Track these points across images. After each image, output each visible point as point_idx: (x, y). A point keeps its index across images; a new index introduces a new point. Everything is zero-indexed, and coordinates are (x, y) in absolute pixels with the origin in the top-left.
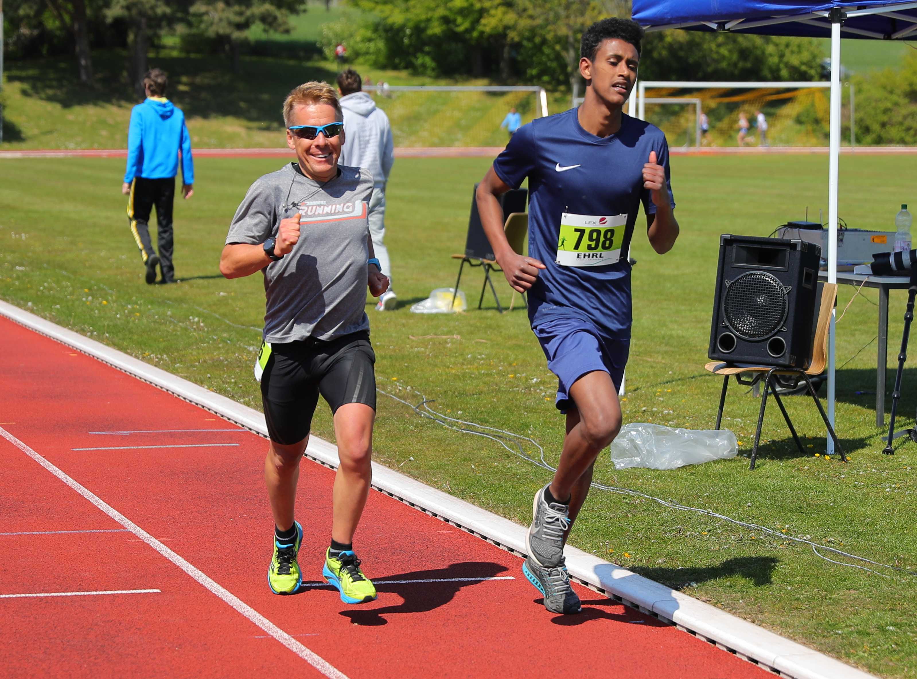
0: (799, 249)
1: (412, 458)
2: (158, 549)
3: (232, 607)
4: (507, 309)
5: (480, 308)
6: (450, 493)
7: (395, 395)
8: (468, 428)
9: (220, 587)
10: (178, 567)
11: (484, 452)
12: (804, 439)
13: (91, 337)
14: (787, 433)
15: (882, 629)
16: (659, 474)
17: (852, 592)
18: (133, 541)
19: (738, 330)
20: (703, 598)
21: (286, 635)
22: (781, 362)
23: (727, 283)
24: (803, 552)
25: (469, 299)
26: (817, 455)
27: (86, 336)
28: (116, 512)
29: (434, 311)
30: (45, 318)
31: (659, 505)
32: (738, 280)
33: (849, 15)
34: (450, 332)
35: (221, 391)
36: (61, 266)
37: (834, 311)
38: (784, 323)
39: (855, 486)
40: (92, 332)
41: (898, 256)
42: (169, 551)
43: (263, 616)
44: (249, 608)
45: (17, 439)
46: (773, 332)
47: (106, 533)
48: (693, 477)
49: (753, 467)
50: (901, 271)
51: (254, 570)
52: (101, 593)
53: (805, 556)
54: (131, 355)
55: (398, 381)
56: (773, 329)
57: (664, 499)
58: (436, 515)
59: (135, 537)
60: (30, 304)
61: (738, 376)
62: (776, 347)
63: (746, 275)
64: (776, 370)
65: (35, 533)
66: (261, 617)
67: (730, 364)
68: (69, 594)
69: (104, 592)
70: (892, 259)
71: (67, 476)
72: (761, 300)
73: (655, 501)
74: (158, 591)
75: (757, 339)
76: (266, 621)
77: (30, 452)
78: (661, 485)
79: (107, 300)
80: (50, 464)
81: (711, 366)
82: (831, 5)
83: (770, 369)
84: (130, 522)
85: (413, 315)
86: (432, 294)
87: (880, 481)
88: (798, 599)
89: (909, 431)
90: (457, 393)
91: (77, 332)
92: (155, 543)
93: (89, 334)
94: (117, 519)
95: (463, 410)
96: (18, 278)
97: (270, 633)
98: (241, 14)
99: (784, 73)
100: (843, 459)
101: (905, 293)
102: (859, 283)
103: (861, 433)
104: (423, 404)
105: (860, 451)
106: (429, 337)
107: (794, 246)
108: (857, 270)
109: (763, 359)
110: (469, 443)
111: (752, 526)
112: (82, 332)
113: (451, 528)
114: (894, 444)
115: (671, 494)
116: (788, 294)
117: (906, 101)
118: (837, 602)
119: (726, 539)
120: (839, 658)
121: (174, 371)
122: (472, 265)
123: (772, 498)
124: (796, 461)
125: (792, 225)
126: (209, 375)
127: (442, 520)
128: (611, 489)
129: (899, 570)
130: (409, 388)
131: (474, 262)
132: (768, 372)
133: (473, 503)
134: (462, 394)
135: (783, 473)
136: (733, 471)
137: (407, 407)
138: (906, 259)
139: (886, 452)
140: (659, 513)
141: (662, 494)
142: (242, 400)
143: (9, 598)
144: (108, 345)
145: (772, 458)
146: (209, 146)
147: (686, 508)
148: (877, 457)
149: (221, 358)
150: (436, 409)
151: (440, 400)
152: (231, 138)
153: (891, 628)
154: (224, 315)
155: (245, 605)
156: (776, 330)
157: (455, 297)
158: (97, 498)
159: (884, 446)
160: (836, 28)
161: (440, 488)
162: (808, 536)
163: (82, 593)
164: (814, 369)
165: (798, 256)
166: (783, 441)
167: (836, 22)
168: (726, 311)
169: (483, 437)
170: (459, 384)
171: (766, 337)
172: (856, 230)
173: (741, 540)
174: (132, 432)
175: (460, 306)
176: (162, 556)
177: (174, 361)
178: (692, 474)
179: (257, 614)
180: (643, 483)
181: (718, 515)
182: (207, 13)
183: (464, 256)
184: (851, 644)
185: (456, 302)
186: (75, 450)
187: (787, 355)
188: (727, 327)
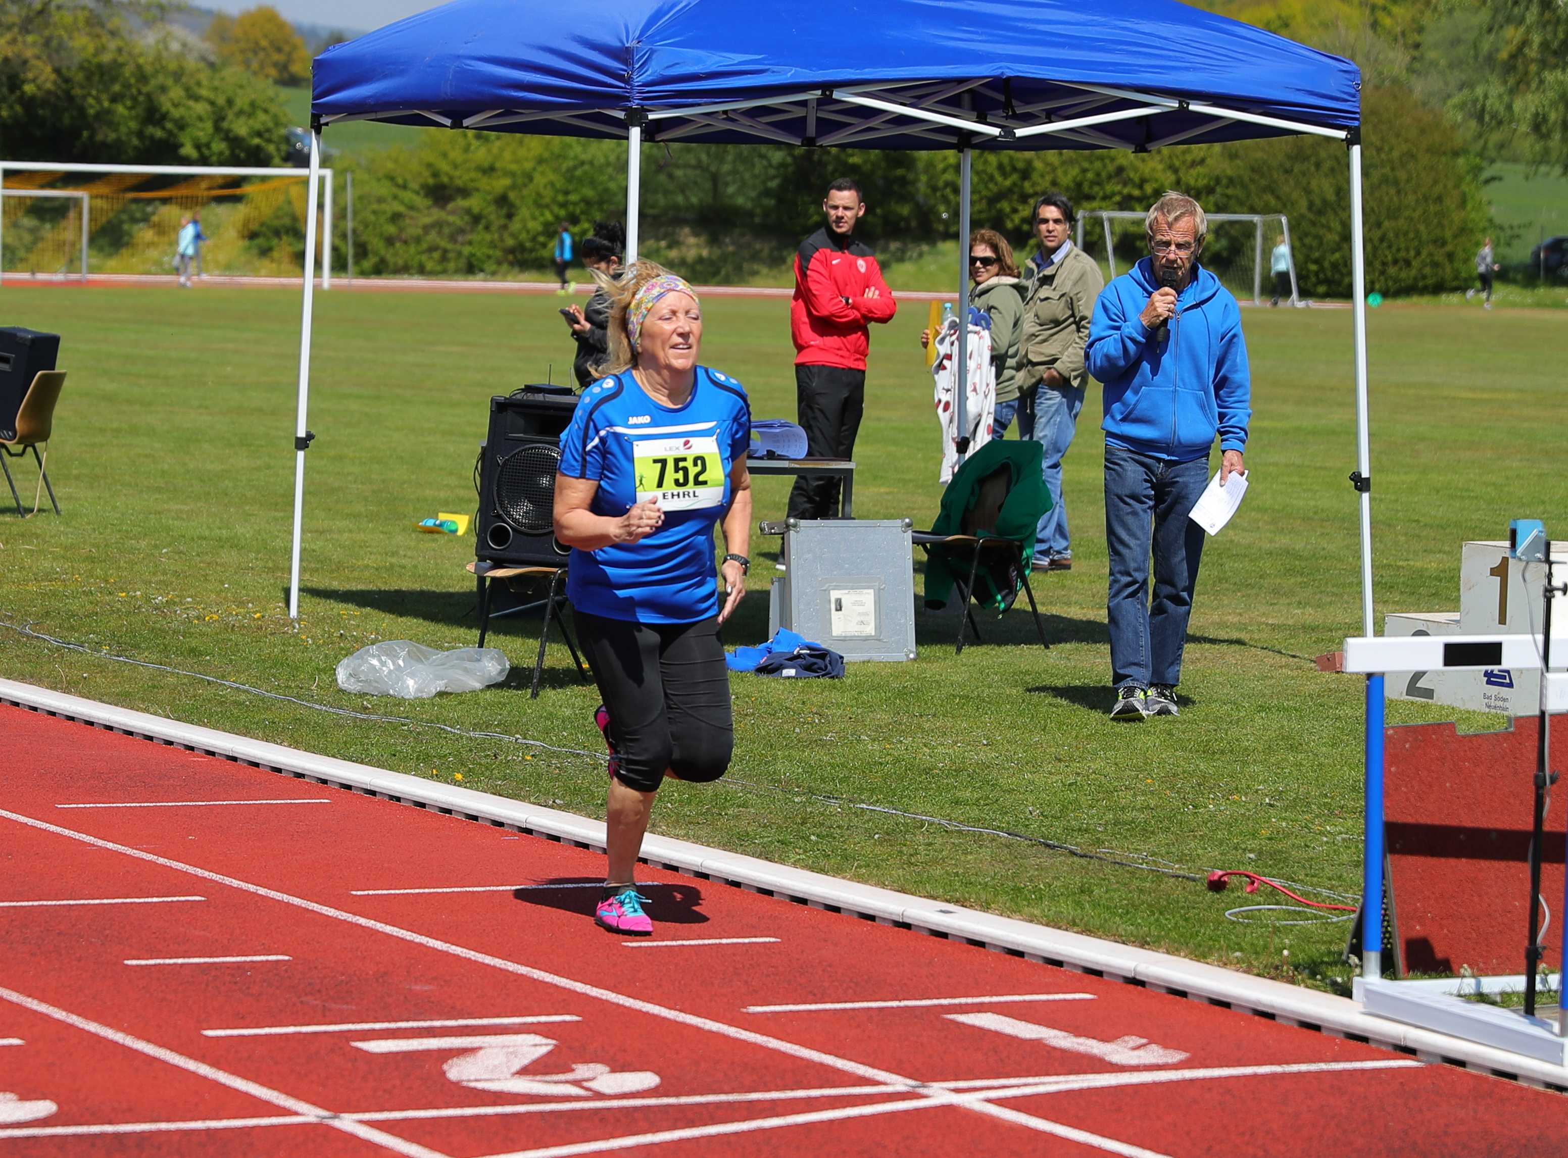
4: (32, 510)
17: (747, 808)
19: (514, 519)
21: (121, 847)
23: (500, 459)
32: (513, 455)
33: (653, 116)
43: (75, 831)
49: (535, 695)
57: (452, 726)
63: (525, 450)
67: (501, 564)
72: (542, 481)
75: (539, 531)
76: (82, 835)
82: (628, 103)
83: (557, 570)
90: (64, 615)
97: (100, 845)
109: (549, 558)
113: (201, 756)
117: (428, 202)
125: (529, 389)
128: (373, 717)
129: (787, 792)
132: (554, 573)
136: (512, 701)
137: (13, 630)
141: (443, 721)
147: (485, 735)
155: (40, 822)
160: (636, 134)
161: (155, 713)
167: (636, 125)
168: (499, 495)
170: (57, 603)
178: (462, 703)
181: (530, 742)
188: (497, 515)
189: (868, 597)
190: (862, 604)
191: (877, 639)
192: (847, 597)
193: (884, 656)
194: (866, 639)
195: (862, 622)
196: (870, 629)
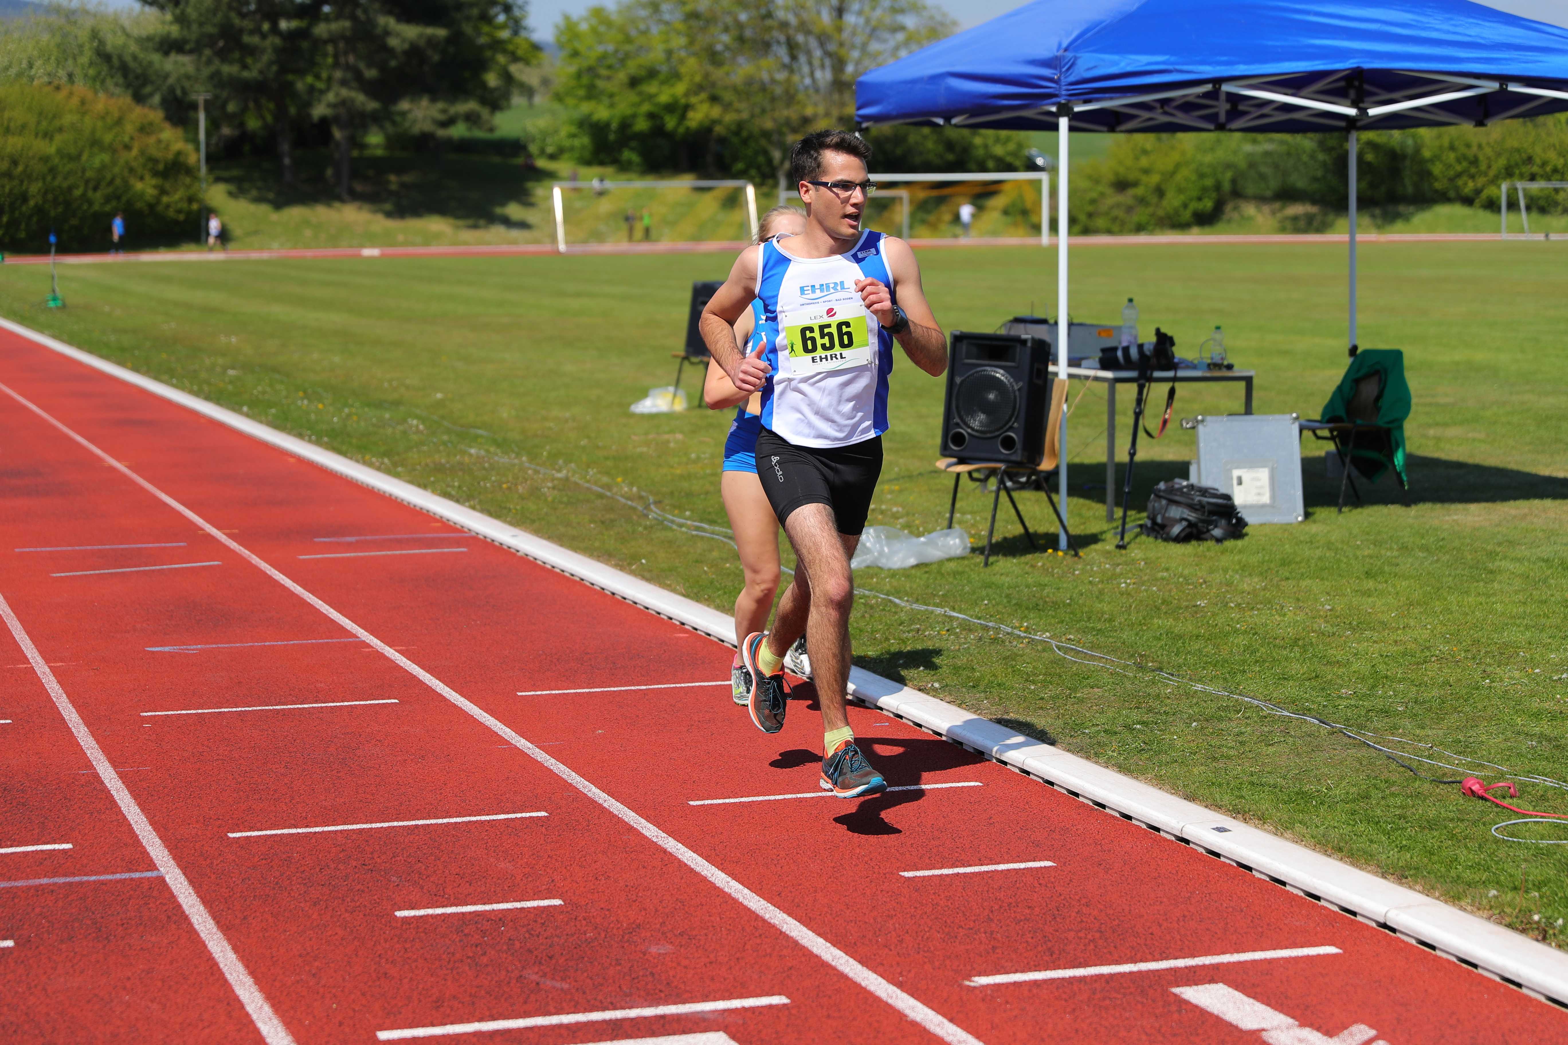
0: (1029, 344)
1: (644, 561)
2: (393, 658)
3: (472, 716)
5: (700, 406)
6: (684, 596)
7: (622, 496)
8: (697, 529)
9: (459, 697)
10: (415, 676)
11: (715, 554)
12: (1036, 535)
13: (310, 441)
14: (1019, 530)
15: (1129, 728)
16: (893, 574)
17: (1096, 690)
18: (367, 650)
19: (969, 427)
20: (947, 699)
21: (529, 745)
22: (1013, 458)
23: (958, 380)
24: (1044, 650)
25: (689, 397)
26: (1050, 551)
27: (304, 441)
28: (347, 621)
29: (654, 410)
30: (261, 422)
31: (896, 605)
32: (968, 377)
33: (1077, 109)
34: (671, 432)
35: (446, 495)
36: (275, 369)
37: (1065, 407)
38: (1016, 419)
39: (1090, 582)
40: (310, 436)
41: (1126, 350)
42: (404, 659)
43: (505, 725)
44: (490, 717)
45: (241, 548)
46: (1005, 429)
47: (339, 643)
48: (926, 575)
49: (986, 564)
50: (1128, 364)
51: (492, 678)
52: (338, 704)
53: (1046, 654)
54: (351, 458)
55: (624, 481)
56: (1005, 425)
57: (900, 598)
58: (671, 618)
59: (368, 646)
60: (245, 409)
61: (970, 473)
62: (1008, 443)
63: (977, 372)
64: (1007, 467)
65: (267, 644)
66: (503, 726)
67: (962, 461)
68: (306, 706)
69: (342, 704)
70: (1120, 354)
71: (295, 585)
72: (991, 396)
73: (890, 601)
74: (396, 701)
75: (989, 435)
76: (508, 730)
77: (255, 560)
78: (895, 583)
79: (324, 404)
80: (277, 572)
81: (942, 464)
82: (1058, 100)
83: (1002, 466)
84: (363, 631)
85: (633, 415)
86: (652, 392)
87: (1114, 576)
88: (1042, 699)
89: (1141, 526)
90: (683, 494)
91: (294, 436)
92: (390, 653)
93: (307, 439)
94: (349, 628)
95: (692, 510)
96: (231, 382)
97: (513, 742)
98: (444, 111)
99: (991, 164)
100: (1076, 555)
101: (1133, 388)
102: (1087, 378)
103: (1093, 528)
104: (649, 505)
105: (1093, 547)
106: (651, 436)
107: (1024, 342)
108: (1084, 363)
109: (996, 456)
110: (699, 545)
111: (990, 624)
112: (300, 436)
113: (687, 631)
114: (1126, 539)
115: (907, 594)
116: (1019, 390)
117: (1112, 191)
118: (1081, 701)
119: (965, 639)
120: (1088, 758)
121: (397, 475)
122: (692, 364)
123: (1008, 596)
124: (1029, 557)
125: (1018, 320)
126: (432, 479)
127: (678, 623)
129: (1141, 667)
130: (635, 489)
131: (695, 359)
132: (1000, 468)
133: (708, 606)
134: (689, 495)
135: (1017, 570)
136: (967, 569)
137: (634, 509)
138: (1134, 353)
139: (1119, 547)
140: (896, 613)
141: (898, 593)
142: (467, 504)
143: (246, 711)
144: (327, 449)
145: (1005, 555)
146: (413, 244)
147: (923, 608)
148: (1109, 552)
149: (443, 461)
150: (663, 510)
151: (667, 501)
152: (437, 237)
153: (1138, 726)
154: (443, 417)
155: (485, 714)
156: (1007, 426)
157: (675, 395)
158: (327, 607)
159: (1117, 541)
160: (1064, 122)
161: (674, 591)
162: (1048, 634)
163: (320, 705)
164: (1046, 465)
165: (1028, 351)
166: (1015, 538)
167: (1063, 116)
168: (957, 407)
169: (713, 539)
170: (685, 485)
171: (997, 433)
172: (1081, 325)
173: (980, 639)
174: (358, 538)
175: (680, 406)
176: (398, 666)
177: (395, 465)
178: (926, 572)
179: (499, 724)
180: (877, 583)
181: (955, 614)
182: (410, 111)
183: (682, 353)
184: (1099, 743)
185: (677, 401)
186: (302, 557)
187: (1019, 452)
188: (957, 425)
189: (1263, 475)
190: (1258, 479)
191: (1272, 506)
192: (1246, 474)
193: (1276, 519)
194: (1263, 506)
195: (1259, 494)
196: (1266, 499)
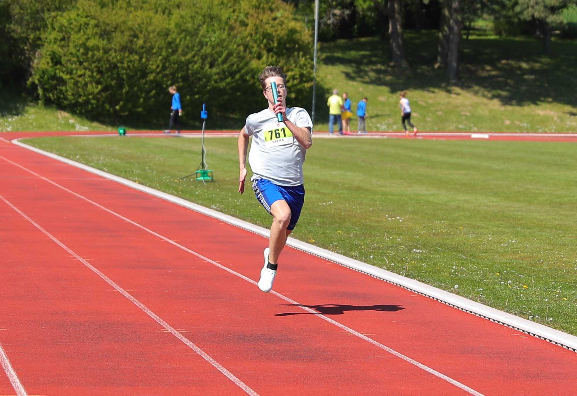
27: (528, 319)
30: (476, 300)
60: (456, 286)
91: (516, 314)
93: (530, 317)
96: (422, 260)
112: (522, 314)
144: (555, 328)
